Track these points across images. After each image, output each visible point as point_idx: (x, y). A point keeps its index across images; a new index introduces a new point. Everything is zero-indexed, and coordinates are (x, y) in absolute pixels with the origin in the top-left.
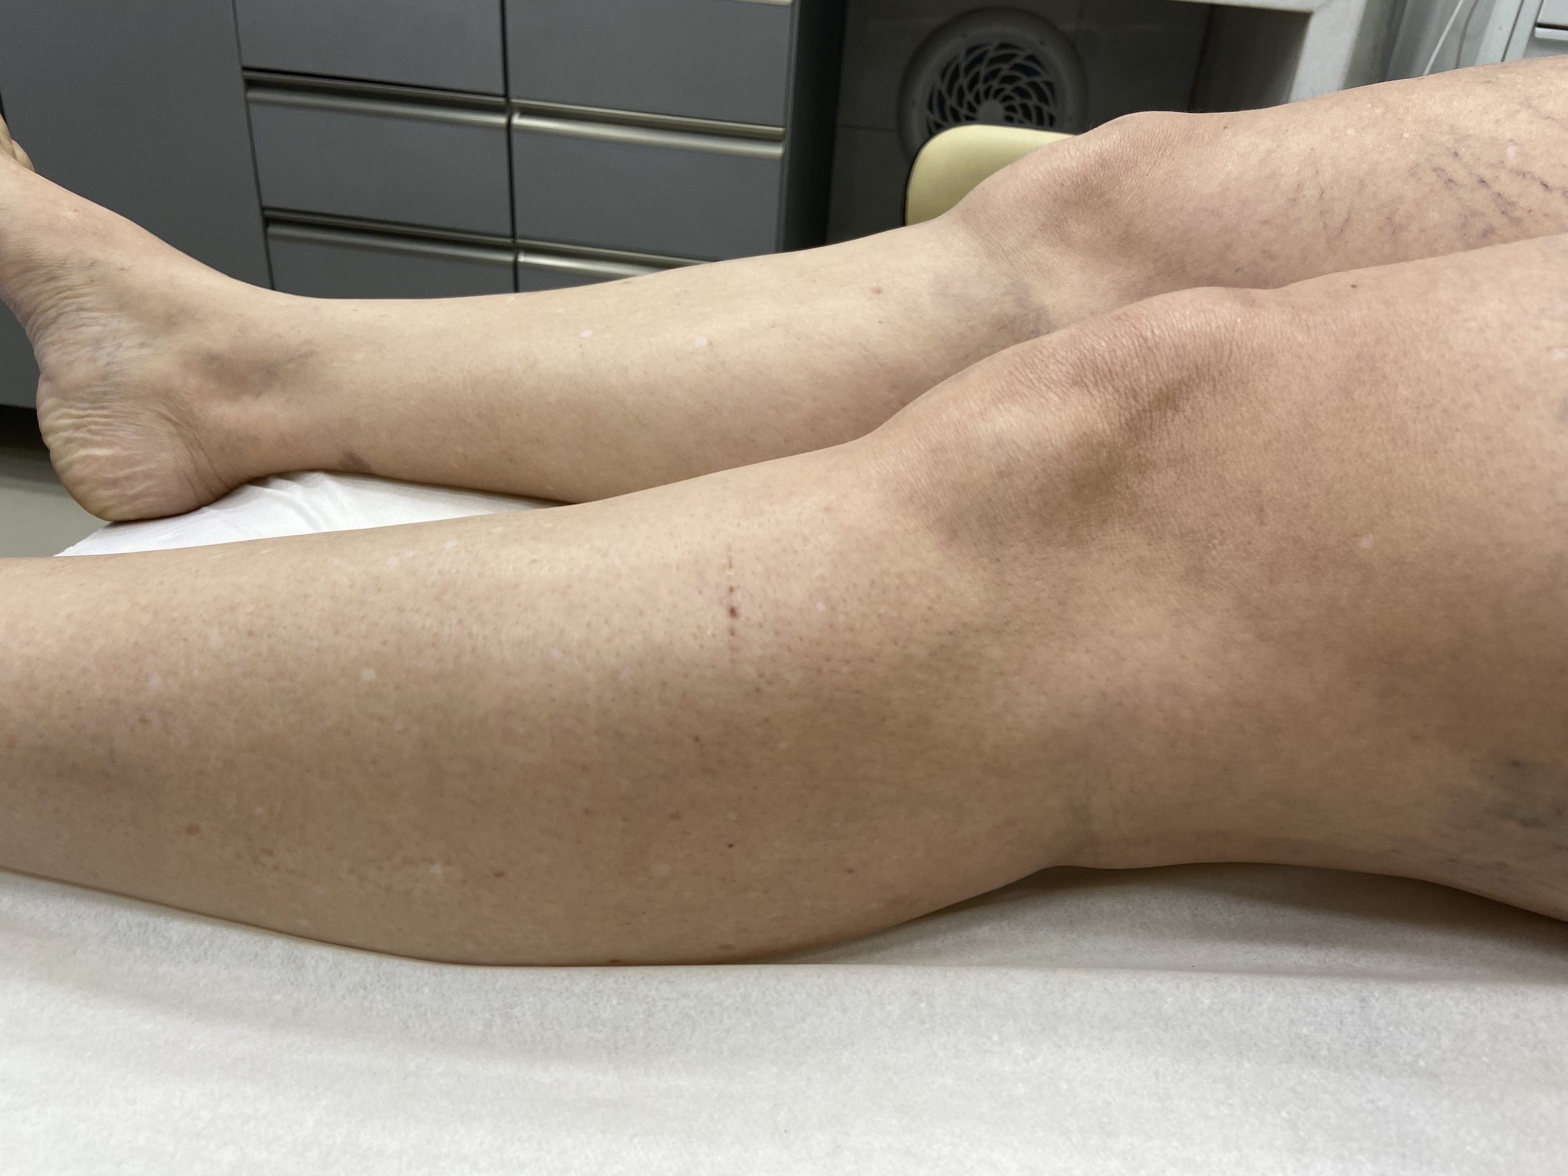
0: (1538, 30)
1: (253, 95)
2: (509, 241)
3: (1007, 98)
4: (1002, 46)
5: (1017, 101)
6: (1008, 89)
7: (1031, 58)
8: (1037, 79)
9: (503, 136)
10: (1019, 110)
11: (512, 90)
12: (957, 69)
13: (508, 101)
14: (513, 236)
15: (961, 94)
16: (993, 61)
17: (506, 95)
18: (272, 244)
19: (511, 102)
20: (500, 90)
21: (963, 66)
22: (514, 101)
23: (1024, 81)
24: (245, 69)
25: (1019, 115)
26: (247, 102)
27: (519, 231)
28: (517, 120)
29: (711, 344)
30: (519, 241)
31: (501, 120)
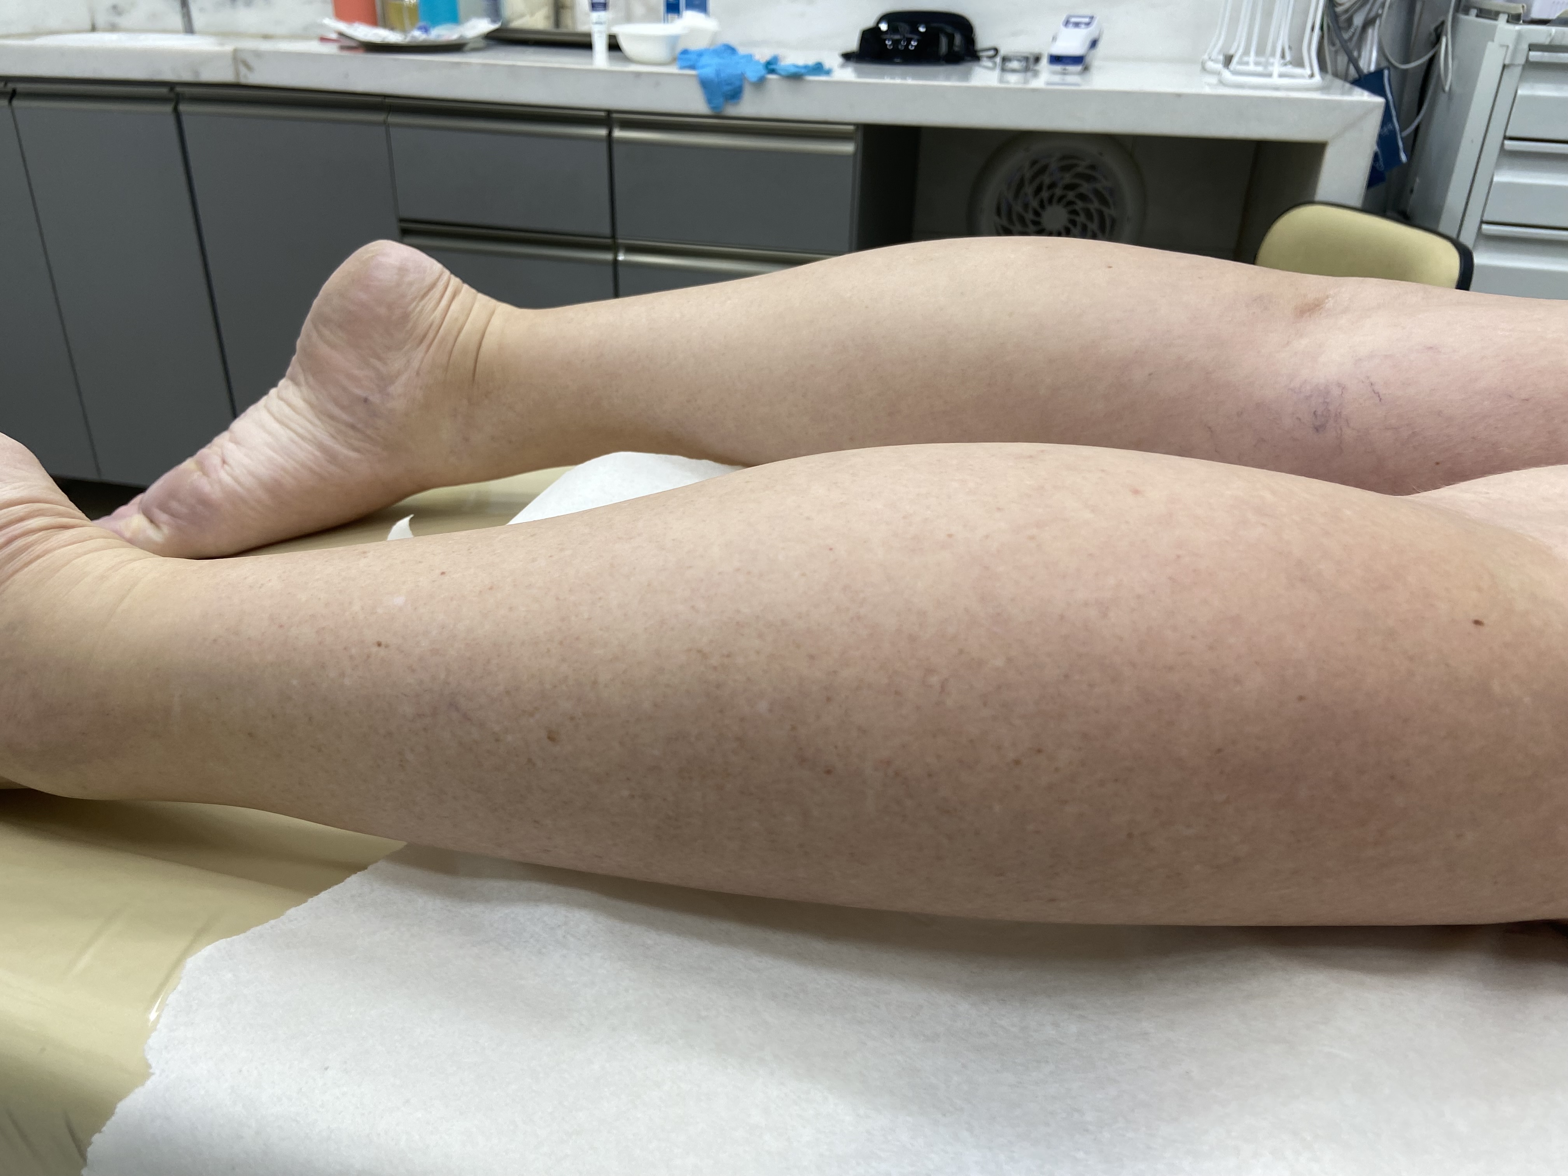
0: (1507, 142)
7: (1092, 167)
8: (1098, 185)
11: (620, 231)
12: (1022, 179)
16: (1055, 171)
17: (613, 236)
19: (616, 242)
20: (608, 232)
21: (1028, 176)
22: (620, 241)
23: (1085, 188)
24: (402, 220)
28: (622, 256)
31: (609, 257)
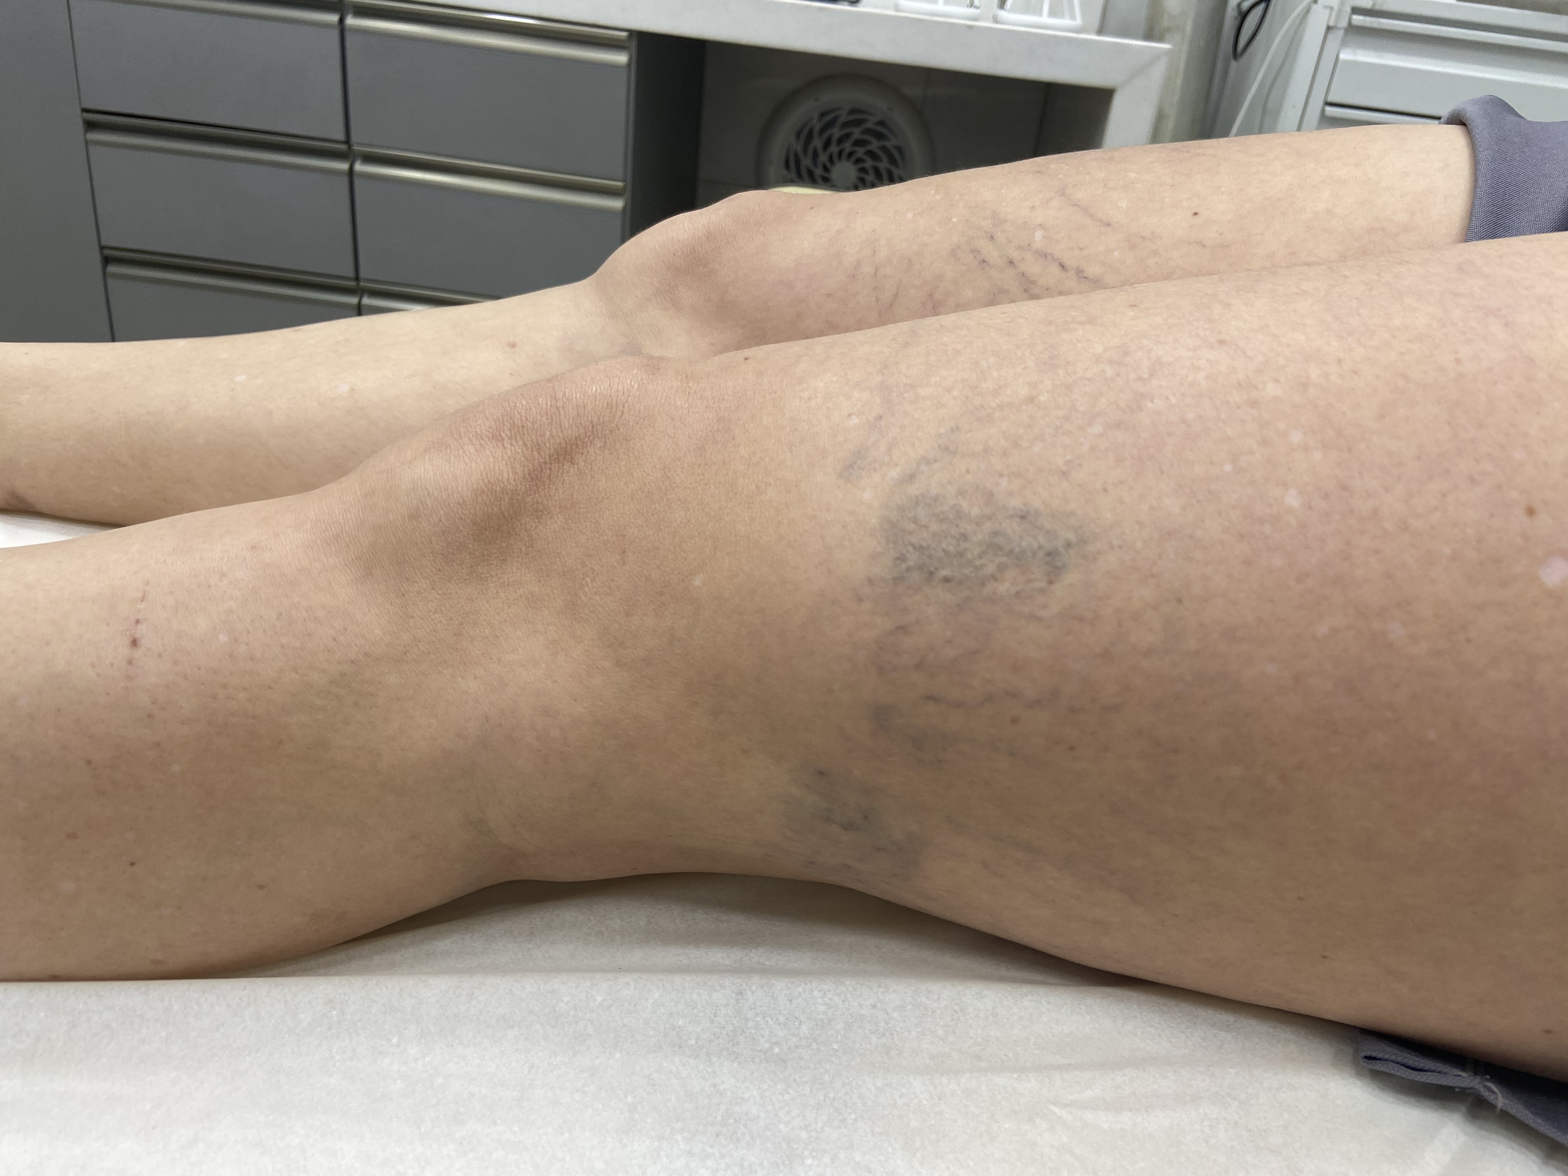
0: (1328, 108)
1: (93, 136)
2: (353, 284)
3: (858, 161)
4: (853, 111)
5: (869, 163)
6: (860, 151)
7: (881, 123)
8: (888, 144)
9: (345, 181)
10: (871, 172)
11: (354, 138)
12: (811, 133)
13: (350, 147)
14: (357, 278)
15: (815, 155)
16: (845, 125)
17: (348, 141)
18: (110, 282)
19: (353, 149)
20: (341, 136)
21: (817, 128)
22: (355, 148)
23: (874, 145)
24: (85, 110)
25: (870, 178)
26: (87, 143)
27: (363, 274)
28: (359, 167)
29: (352, 390)
30: (362, 284)
31: (344, 166)
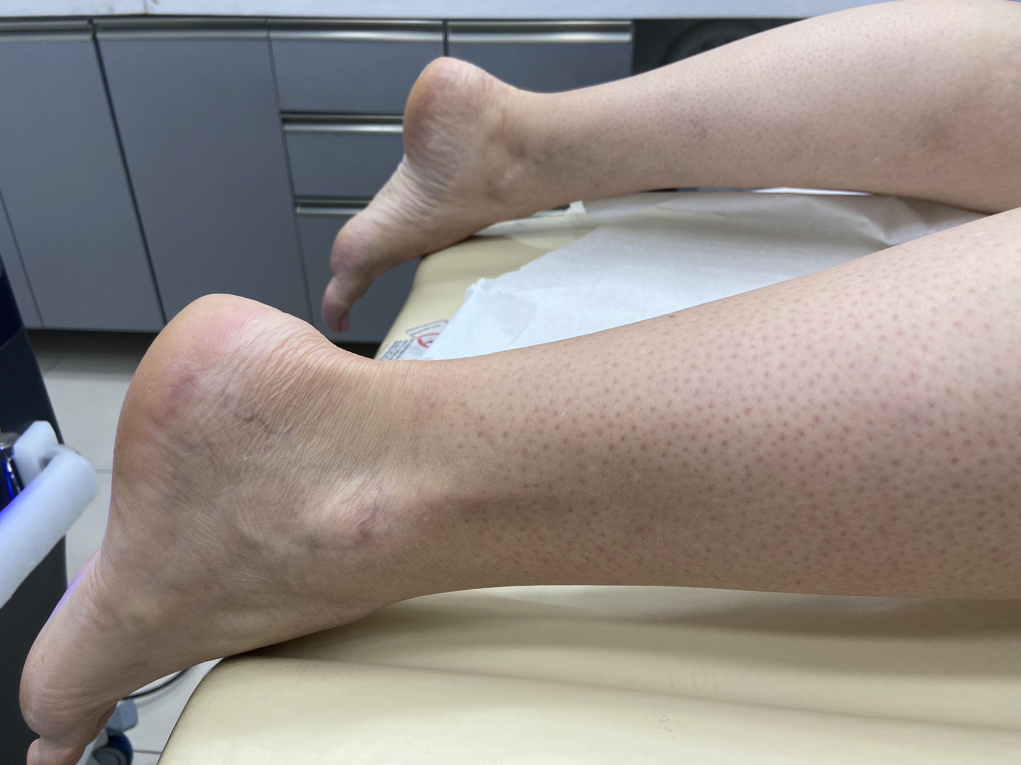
1: (288, 128)
18: (299, 220)
24: (283, 112)
26: (284, 133)
